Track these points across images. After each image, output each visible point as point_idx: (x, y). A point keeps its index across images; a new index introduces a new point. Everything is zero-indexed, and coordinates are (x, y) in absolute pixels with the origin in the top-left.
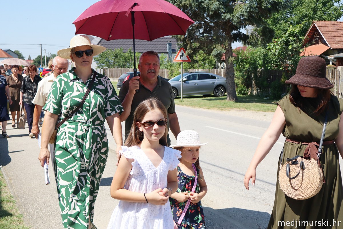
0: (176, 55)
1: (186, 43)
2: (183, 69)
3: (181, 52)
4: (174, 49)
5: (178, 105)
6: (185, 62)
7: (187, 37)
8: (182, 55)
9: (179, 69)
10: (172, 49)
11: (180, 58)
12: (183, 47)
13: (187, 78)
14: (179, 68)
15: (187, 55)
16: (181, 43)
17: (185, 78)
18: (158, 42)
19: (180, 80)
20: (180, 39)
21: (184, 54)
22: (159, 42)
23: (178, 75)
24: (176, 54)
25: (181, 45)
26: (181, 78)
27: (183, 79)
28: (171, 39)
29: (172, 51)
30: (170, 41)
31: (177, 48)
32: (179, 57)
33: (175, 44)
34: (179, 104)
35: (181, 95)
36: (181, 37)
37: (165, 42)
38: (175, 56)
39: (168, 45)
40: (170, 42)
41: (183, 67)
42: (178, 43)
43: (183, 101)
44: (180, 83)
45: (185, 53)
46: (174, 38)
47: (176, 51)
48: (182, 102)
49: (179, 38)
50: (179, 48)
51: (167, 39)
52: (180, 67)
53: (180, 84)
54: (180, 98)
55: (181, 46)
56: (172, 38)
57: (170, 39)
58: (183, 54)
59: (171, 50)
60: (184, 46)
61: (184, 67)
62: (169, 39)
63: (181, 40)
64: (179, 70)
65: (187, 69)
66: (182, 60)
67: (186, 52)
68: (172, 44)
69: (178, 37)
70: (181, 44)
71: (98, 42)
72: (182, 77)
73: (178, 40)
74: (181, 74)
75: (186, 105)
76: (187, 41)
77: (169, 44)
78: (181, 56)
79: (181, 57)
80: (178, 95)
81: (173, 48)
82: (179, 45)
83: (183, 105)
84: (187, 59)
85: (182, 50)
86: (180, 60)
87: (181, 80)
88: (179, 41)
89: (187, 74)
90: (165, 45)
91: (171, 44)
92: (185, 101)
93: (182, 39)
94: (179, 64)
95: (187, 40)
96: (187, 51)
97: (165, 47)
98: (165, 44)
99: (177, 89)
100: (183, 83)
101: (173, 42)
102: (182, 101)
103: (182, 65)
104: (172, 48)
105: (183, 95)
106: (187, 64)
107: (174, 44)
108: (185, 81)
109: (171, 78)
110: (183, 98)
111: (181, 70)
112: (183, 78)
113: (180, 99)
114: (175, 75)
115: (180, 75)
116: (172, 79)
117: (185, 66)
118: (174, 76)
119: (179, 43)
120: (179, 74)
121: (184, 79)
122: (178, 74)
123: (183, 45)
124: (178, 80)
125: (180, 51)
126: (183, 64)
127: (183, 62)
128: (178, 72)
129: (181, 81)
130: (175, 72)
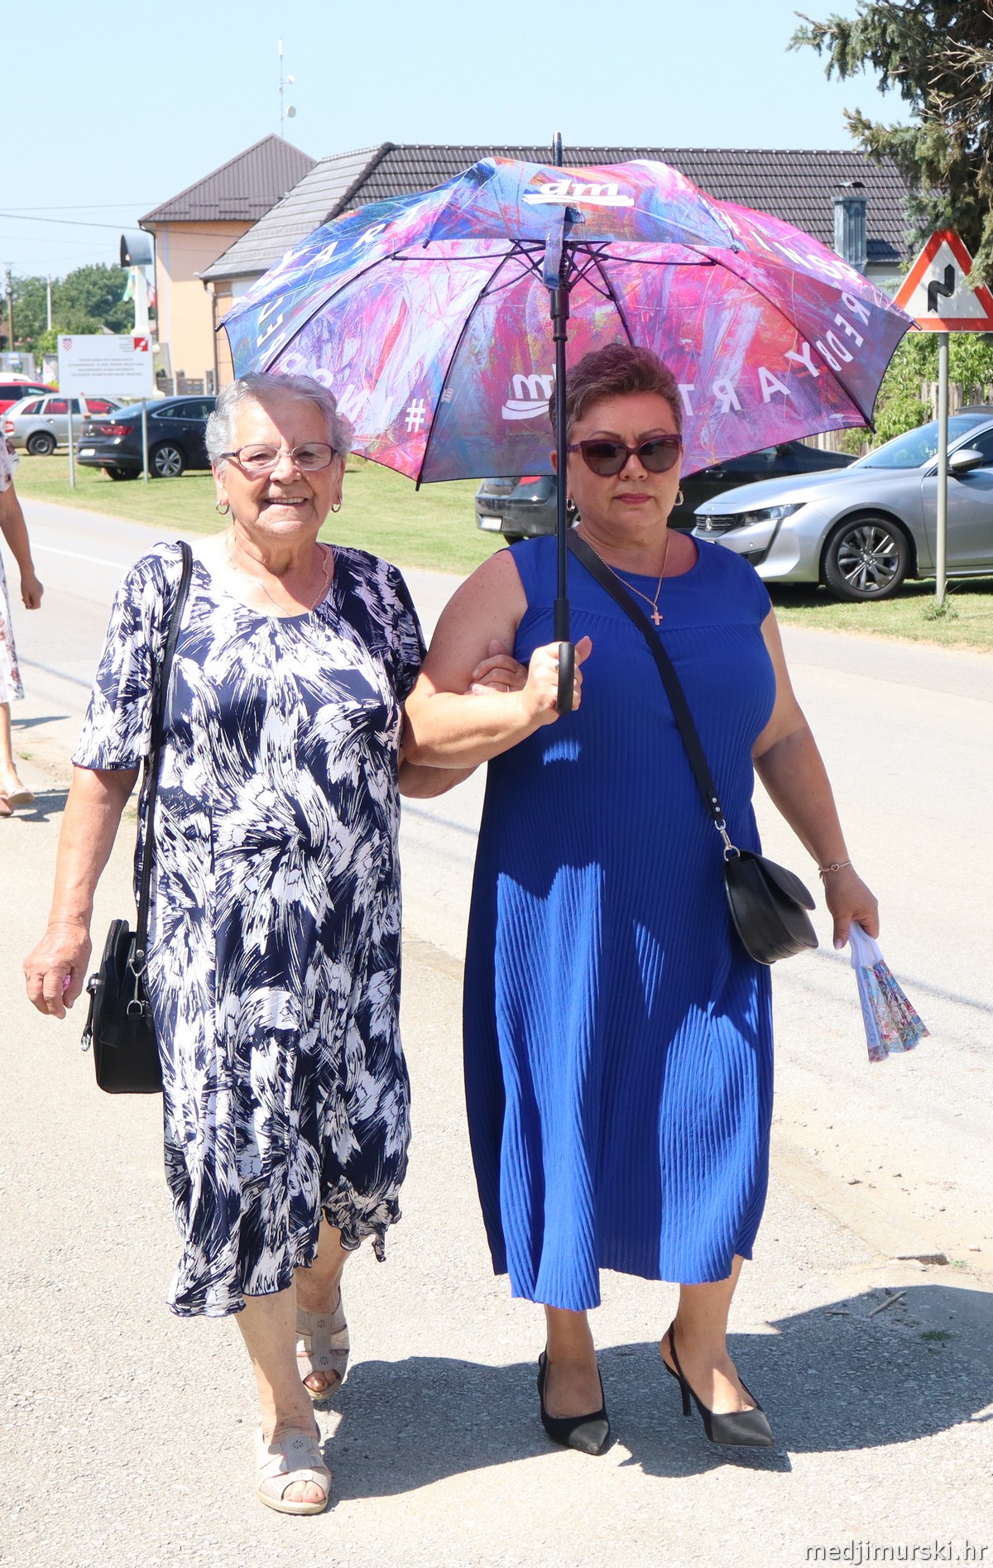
0: (903, 280)
1: (975, 193)
2: (952, 385)
3: (936, 257)
4: (886, 237)
5: (916, 639)
6: (963, 333)
7: (979, 150)
8: (947, 285)
9: (917, 379)
10: (870, 243)
11: (932, 304)
12: (950, 227)
13: (978, 449)
14: (919, 373)
15: (980, 285)
16: (933, 196)
17: (967, 446)
18: (768, 192)
19: (929, 465)
20: (931, 164)
21: (959, 273)
22: (778, 192)
23: (910, 426)
24: (899, 273)
25: (941, 209)
26: (934, 446)
27: (947, 458)
28: (865, 171)
29: (869, 254)
30: (857, 185)
31: (910, 235)
32: (920, 296)
33: (890, 203)
34: (919, 633)
35: (934, 568)
36: (936, 154)
37: (817, 192)
38: (893, 287)
39: (839, 213)
40: (855, 193)
41: (948, 371)
42: (915, 198)
43: (950, 612)
44: (931, 480)
45: (967, 271)
46: (886, 160)
47: (896, 254)
48: (943, 621)
49: (923, 159)
50: (923, 234)
51: (837, 170)
52: (929, 368)
53: (934, 491)
54: (930, 589)
55: (937, 217)
56: (873, 161)
57: (856, 171)
58: (949, 272)
59: (861, 246)
60: (958, 221)
61: (955, 373)
62: (847, 171)
63: (934, 175)
64: (919, 387)
65: (978, 385)
66: (943, 320)
67: (977, 262)
68: (868, 204)
69: (917, 155)
70: (935, 206)
71: (343, 192)
72: (947, 444)
73: (916, 178)
74: (938, 420)
75: (972, 642)
76: (985, 178)
77: (848, 204)
78: (933, 291)
79: (940, 298)
80: (911, 570)
81: (876, 236)
82: (920, 208)
83: (946, 642)
84: (980, 313)
85: (944, 244)
86: (933, 315)
87: (936, 460)
88: (925, 182)
89: (981, 422)
90: (817, 214)
91: (863, 203)
92: (961, 615)
93: (943, 166)
94: (921, 348)
95: (981, 173)
96: (982, 251)
97: (822, 226)
98: (822, 203)
99: (908, 524)
100: (952, 481)
101: (875, 193)
102: (941, 614)
103: (942, 351)
104: (868, 236)
105: (947, 567)
106: (980, 346)
107: (881, 204)
108: (960, 473)
109: (862, 452)
110: (953, 589)
111: (934, 394)
112: (950, 448)
113: (926, 600)
114: (893, 429)
115: (926, 426)
116: (873, 454)
117: (962, 360)
118: (888, 437)
119: (922, 194)
120: (920, 423)
121: (961, 457)
122: (913, 419)
123: (949, 211)
124: (912, 460)
125: (930, 255)
126: (953, 347)
127: (953, 335)
128: (911, 406)
129: (935, 473)
130: (894, 402)
